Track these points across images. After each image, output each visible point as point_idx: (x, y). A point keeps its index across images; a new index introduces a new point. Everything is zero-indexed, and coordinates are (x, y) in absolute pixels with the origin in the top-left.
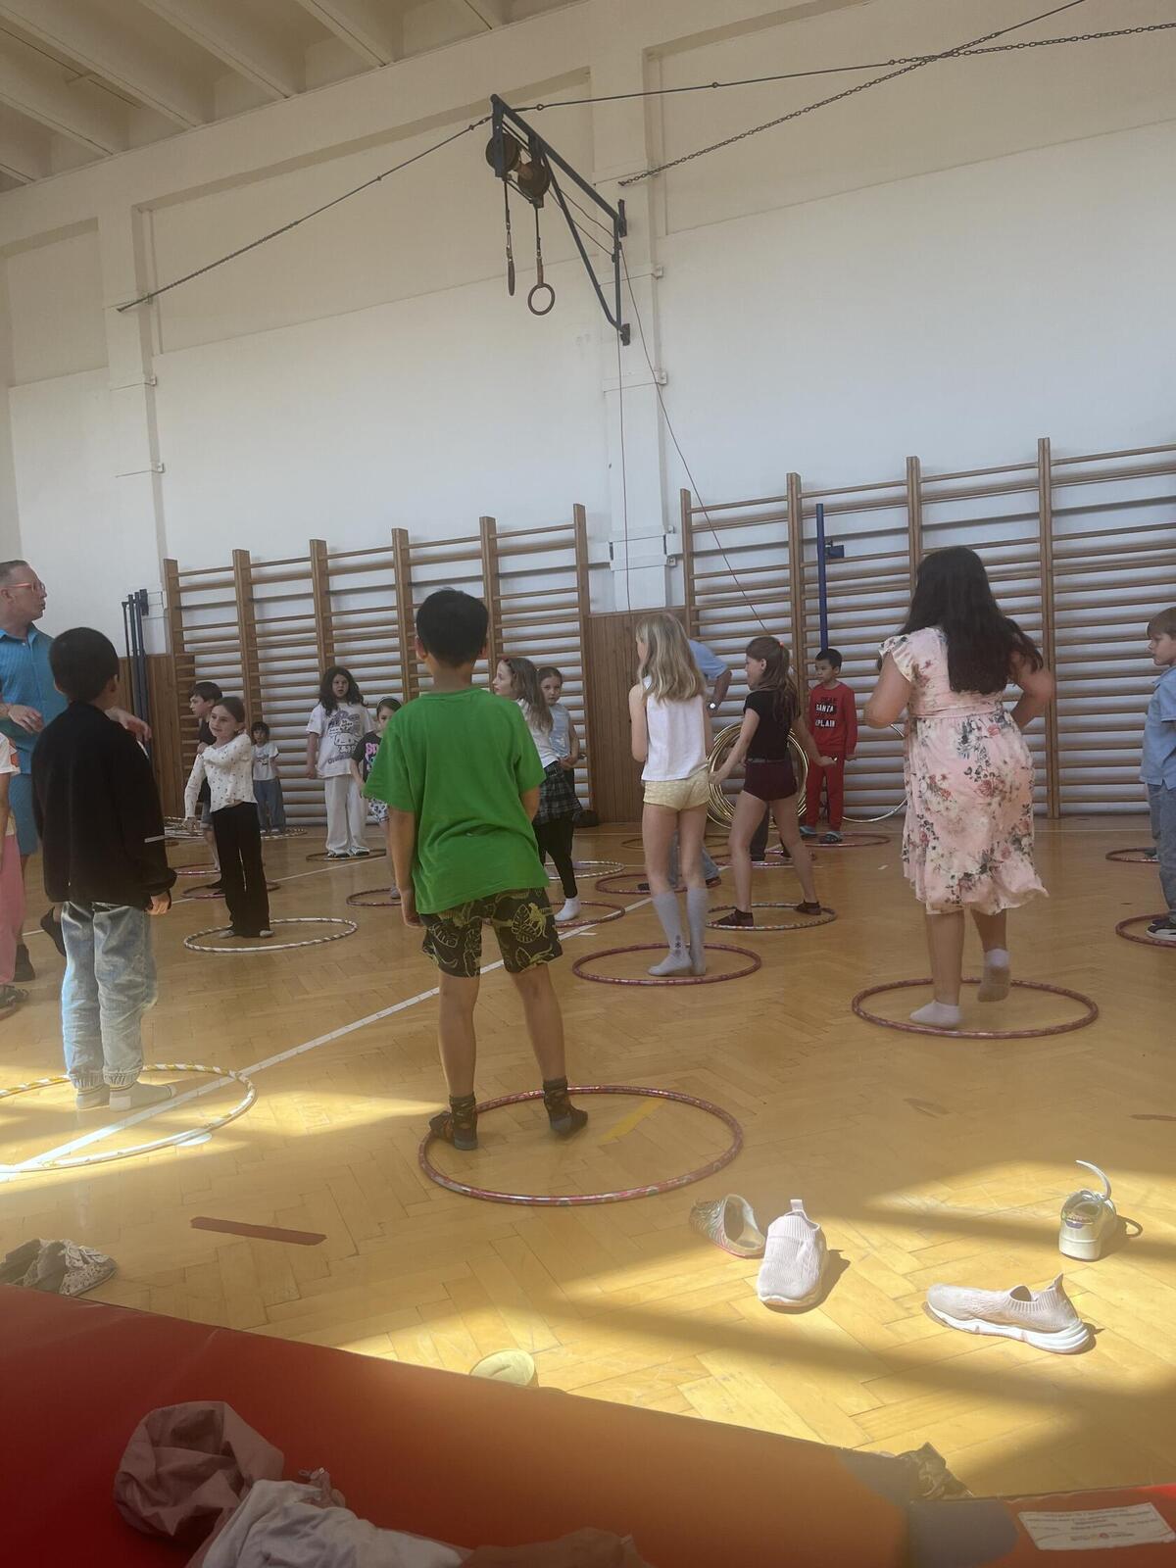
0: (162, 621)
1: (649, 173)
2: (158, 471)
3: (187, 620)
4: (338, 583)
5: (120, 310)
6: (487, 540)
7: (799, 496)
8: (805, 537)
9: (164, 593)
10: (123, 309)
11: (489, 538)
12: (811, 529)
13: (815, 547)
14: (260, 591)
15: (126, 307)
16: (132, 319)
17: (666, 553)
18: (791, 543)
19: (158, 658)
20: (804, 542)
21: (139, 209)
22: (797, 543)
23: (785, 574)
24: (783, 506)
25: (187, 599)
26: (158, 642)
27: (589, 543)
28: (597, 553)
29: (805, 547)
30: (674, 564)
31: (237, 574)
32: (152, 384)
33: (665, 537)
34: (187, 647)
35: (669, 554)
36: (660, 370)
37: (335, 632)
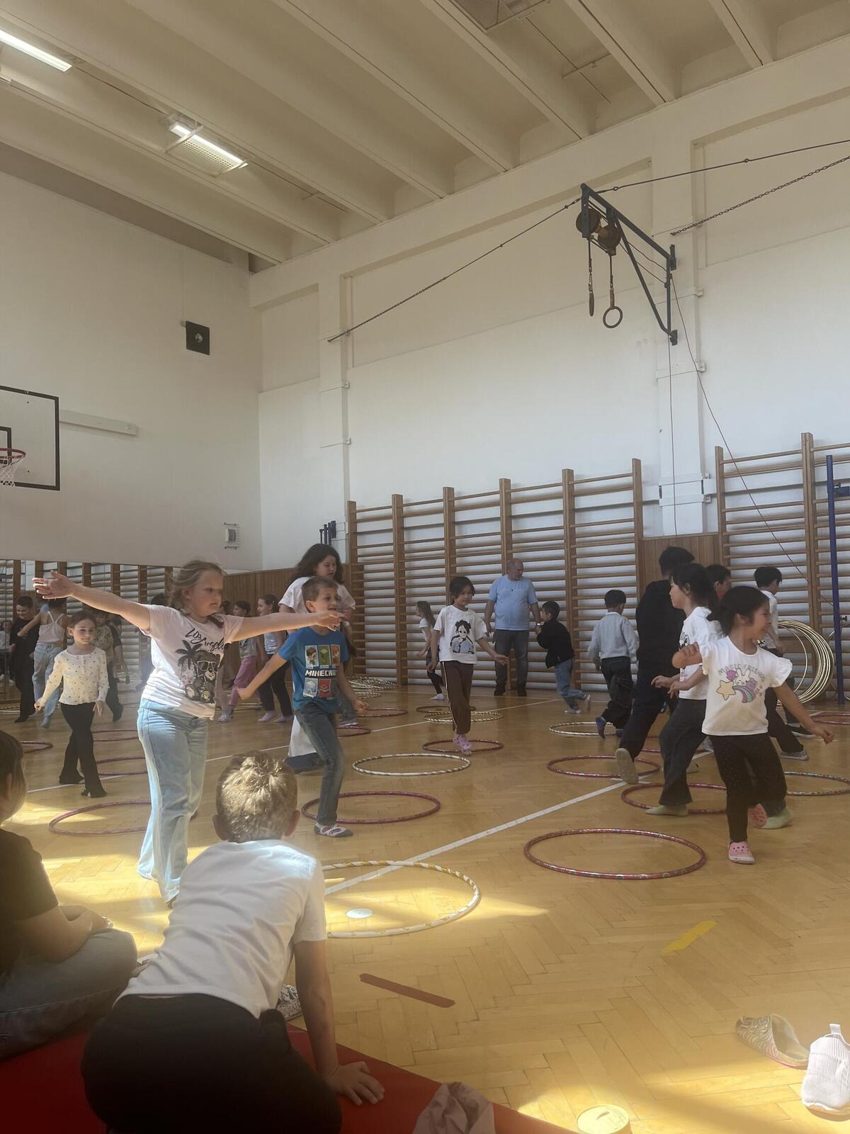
0: (344, 541)
1: (694, 225)
2: (347, 443)
4: (461, 516)
5: (329, 341)
6: (567, 485)
7: (812, 450)
8: (816, 481)
10: (331, 340)
11: (568, 485)
12: (822, 474)
13: (825, 488)
14: (409, 522)
15: (334, 339)
16: (337, 346)
17: (703, 493)
18: (805, 486)
20: (815, 484)
21: (345, 277)
22: (811, 485)
23: (801, 508)
24: (798, 457)
25: (361, 527)
27: (643, 486)
28: (650, 493)
29: (816, 488)
30: (709, 501)
31: (394, 510)
32: (346, 387)
33: (702, 481)
34: (360, 560)
35: (705, 494)
36: (700, 362)
37: (457, 550)
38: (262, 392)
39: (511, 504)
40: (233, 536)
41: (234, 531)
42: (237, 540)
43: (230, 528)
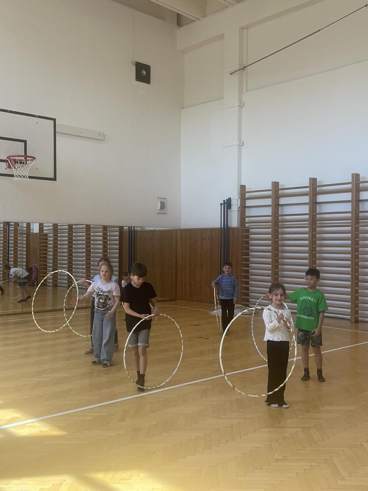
0: (237, 212)
2: (241, 145)
3: (248, 212)
4: (321, 198)
5: (231, 74)
9: (239, 200)
10: (232, 73)
14: (282, 201)
15: (234, 72)
16: (236, 77)
19: (234, 229)
21: (242, 29)
25: (249, 203)
26: (234, 222)
31: (273, 192)
32: (241, 106)
34: (247, 225)
37: (317, 222)
38: (183, 108)
39: (359, 191)
40: (163, 206)
41: (164, 202)
42: (165, 208)
43: (161, 201)
